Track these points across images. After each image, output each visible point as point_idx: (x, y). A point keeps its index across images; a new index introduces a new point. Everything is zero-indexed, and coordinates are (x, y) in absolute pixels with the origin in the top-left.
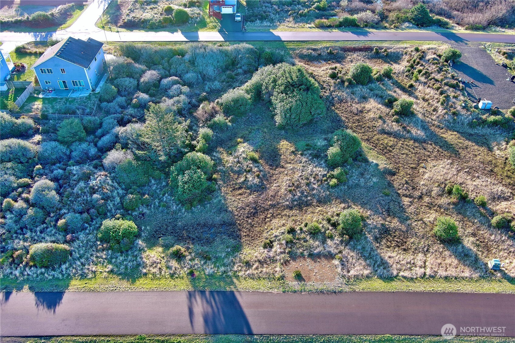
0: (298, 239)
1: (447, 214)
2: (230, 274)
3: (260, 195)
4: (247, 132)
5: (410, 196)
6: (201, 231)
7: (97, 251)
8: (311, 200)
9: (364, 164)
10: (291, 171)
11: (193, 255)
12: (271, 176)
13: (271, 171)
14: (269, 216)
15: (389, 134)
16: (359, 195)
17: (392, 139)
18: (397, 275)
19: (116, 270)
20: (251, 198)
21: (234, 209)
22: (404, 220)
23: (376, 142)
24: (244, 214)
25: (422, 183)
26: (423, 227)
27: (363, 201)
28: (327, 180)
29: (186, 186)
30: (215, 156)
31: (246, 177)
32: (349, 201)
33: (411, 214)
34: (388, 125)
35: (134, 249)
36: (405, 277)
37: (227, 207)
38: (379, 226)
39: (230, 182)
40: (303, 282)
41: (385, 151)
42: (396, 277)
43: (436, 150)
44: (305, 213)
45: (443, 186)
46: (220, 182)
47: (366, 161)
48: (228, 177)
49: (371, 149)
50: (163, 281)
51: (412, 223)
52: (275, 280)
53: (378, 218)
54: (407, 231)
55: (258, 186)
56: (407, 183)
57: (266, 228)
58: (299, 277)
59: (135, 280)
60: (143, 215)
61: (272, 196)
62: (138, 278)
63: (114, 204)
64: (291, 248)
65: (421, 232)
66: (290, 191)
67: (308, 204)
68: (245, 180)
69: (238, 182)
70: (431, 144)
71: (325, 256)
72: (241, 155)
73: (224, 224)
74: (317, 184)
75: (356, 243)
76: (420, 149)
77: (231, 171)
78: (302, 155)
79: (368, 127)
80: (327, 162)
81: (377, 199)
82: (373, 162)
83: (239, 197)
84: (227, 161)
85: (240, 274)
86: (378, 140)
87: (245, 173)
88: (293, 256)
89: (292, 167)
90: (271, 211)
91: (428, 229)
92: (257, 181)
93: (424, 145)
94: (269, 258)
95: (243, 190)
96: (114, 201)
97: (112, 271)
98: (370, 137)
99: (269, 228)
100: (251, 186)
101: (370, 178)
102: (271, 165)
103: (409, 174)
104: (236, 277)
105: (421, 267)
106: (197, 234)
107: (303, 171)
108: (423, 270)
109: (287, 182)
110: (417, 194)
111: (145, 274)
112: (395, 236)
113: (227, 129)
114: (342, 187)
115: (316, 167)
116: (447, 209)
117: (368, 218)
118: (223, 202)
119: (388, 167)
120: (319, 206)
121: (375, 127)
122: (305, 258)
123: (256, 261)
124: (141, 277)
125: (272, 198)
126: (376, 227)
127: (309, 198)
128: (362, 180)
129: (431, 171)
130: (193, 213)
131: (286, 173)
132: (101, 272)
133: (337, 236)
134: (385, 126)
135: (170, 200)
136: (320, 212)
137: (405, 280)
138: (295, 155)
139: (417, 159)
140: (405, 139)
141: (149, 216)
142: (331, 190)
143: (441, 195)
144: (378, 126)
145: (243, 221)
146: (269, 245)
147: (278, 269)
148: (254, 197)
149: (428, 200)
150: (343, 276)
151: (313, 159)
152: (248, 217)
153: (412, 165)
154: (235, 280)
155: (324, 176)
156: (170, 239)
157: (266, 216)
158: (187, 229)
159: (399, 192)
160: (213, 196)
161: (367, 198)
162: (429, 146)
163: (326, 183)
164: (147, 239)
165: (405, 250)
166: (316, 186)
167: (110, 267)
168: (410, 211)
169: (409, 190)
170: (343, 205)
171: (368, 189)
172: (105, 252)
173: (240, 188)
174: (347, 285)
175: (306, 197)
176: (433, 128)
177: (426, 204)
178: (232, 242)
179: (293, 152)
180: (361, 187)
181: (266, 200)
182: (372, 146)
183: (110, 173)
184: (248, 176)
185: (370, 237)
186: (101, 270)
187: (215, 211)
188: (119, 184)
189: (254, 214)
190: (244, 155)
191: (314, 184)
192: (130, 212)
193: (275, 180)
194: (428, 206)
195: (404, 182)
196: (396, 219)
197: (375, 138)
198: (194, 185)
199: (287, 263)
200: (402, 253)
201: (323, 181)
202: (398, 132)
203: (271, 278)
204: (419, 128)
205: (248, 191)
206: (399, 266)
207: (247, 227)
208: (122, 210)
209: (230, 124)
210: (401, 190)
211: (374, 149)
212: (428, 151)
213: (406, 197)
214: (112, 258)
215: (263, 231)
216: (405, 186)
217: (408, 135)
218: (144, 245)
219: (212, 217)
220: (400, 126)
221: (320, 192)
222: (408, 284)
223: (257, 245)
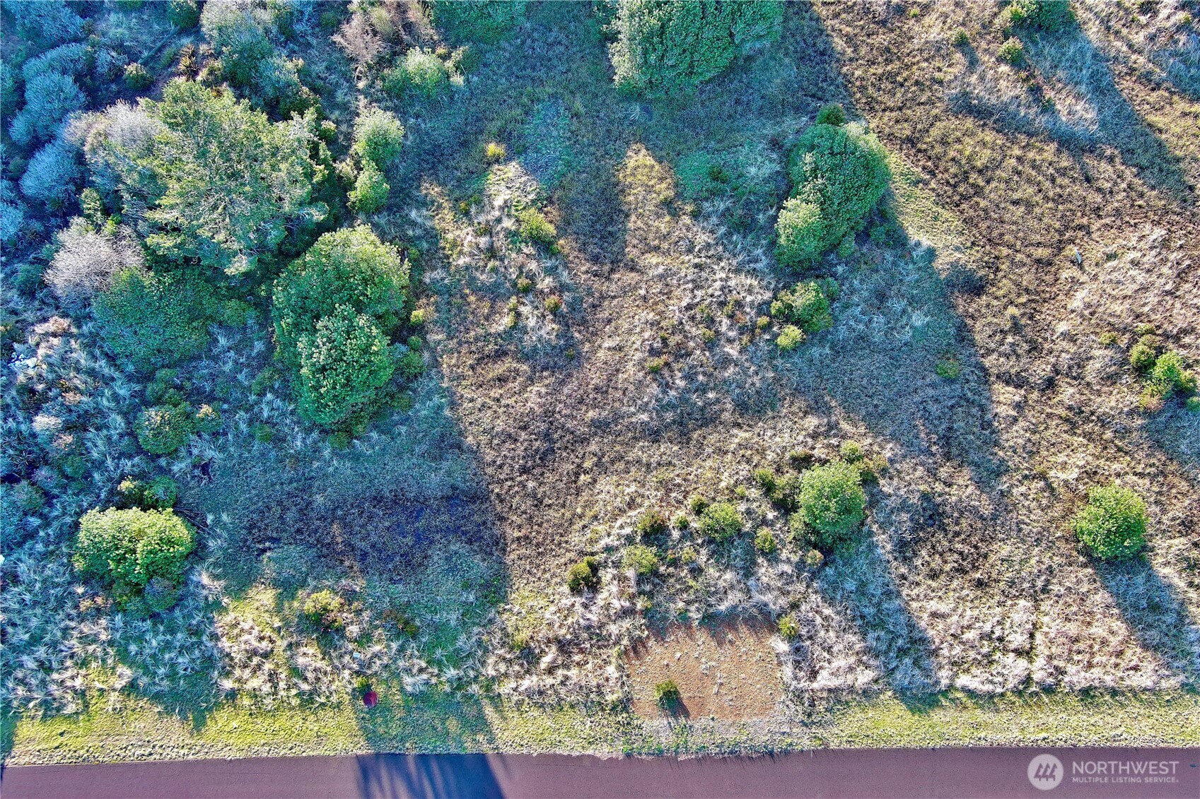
0: (675, 563)
1: (1119, 449)
2: (475, 688)
3: (562, 383)
4: (519, 111)
5: (1017, 381)
6: (387, 524)
7: (82, 618)
8: (718, 401)
9: (889, 256)
10: (660, 286)
11: (366, 615)
12: (594, 306)
13: (597, 284)
14: (587, 464)
15: (981, 113)
16: (865, 382)
17: (989, 136)
18: (951, 687)
19: (143, 681)
20: (534, 397)
21: (484, 439)
22: (989, 475)
23: (939, 149)
24: (513, 458)
25: (1062, 327)
26: (1044, 502)
27: (876, 406)
28: (769, 326)
29: (327, 384)
30: (413, 224)
31: (518, 315)
32: (833, 404)
33: (1015, 452)
34: (982, 78)
35: (190, 602)
36: (971, 693)
37: (461, 433)
38: (914, 500)
39: (467, 330)
40: (682, 720)
41: (962, 188)
42: (944, 693)
43: (1124, 185)
44: (697, 455)
45: (1124, 341)
46: (435, 337)
47: (898, 241)
48: (460, 309)
49: (916, 183)
50: (283, 721)
51: (1012, 486)
52: (603, 710)
53: (915, 470)
54: (994, 517)
55: (554, 348)
56: (1016, 328)
57: (579, 510)
58: (672, 702)
59: (204, 717)
60: (205, 468)
61: (597, 389)
62: (209, 709)
63: (109, 438)
64: (650, 595)
65: (1035, 520)
66: (655, 371)
67: (708, 419)
68: (514, 327)
69: (493, 331)
70: (1111, 160)
71: (751, 622)
72: (499, 220)
73: (454, 497)
74: (737, 345)
75: (841, 569)
76: (1074, 180)
77: (469, 285)
78: (695, 215)
79: (917, 83)
80: (776, 251)
81: (917, 399)
82: (918, 244)
83: (495, 393)
84: (454, 245)
85: (505, 688)
86: (944, 142)
87: (513, 300)
88: (658, 625)
89: (661, 270)
90: (593, 447)
91: (1058, 510)
92: (550, 328)
93: (1089, 161)
94: (588, 628)
95: (508, 364)
96: (108, 428)
97: (132, 687)
98: (919, 127)
99: (589, 514)
100: (535, 349)
101: (904, 311)
102: (595, 259)
103: (1027, 291)
104: (492, 699)
105: (1019, 652)
106: (374, 538)
107: (697, 287)
108: (1023, 663)
109: (647, 335)
110: (1041, 369)
111: (232, 695)
112: (957, 534)
113: (452, 98)
114: (815, 351)
115: (737, 271)
116: (1124, 432)
117: (884, 471)
118: (447, 412)
119: (964, 258)
120: (739, 426)
121: (940, 82)
122: (690, 627)
123: (549, 641)
124: (219, 706)
125: (599, 397)
126: (904, 506)
127: (711, 395)
128: (879, 320)
129: (1095, 277)
130: (356, 457)
131: (643, 292)
132: (101, 690)
133: (790, 547)
134: (974, 79)
135: (283, 414)
136: (742, 452)
137: (969, 703)
138: (675, 215)
139: (1057, 225)
140: (1030, 135)
141: (226, 472)
142: (779, 362)
143: (1111, 379)
144: (950, 82)
145: (509, 483)
146: (587, 584)
147: (611, 670)
148: (543, 390)
149: (1072, 396)
150: (798, 695)
151: (729, 234)
152: (524, 470)
153: (1040, 250)
154: (489, 711)
155: (762, 309)
156: (294, 555)
157: (579, 466)
158: (343, 519)
159: (987, 362)
160: (414, 391)
161: (886, 392)
162: (1104, 165)
163: (767, 337)
164: (228, 557)
165: (980, 584)
166: (732, 351)
167: (126, 673)
168: (1011, 443)
169: (1018, 356)
170: (812, 422)
171: (894, 354)
172: (103, 622)
173: (500, 354)
174: (806, 725)
175: (703, 390)
176: (1126, 84)
177: (1064, 413)
178: (479, 566)
179: (667, 204)
180: (874, 349)
181: (581, 401)
182: (924, 168)
183: (78, 322)
184: (522, 309)
185: (884, 543)
186: (100, 686)
187: (424, 447)
188: (111, 359)
189: (543, 459)
190: (508, 223)
191: (730, 341)
192: (163, 462)
193: (609, 321)
194: (1067, 420)
195: (1009, 325)
196: (967, 472)
197: (935, 132)
198: (348, 378)
199: (641, 649)
200: (972, 596)
201: (758, 331)
202: (1012, 108)
203: (592, 702)
204: (1083, 88)
205: (525, 367)
206: (958, 650)
207: (523, 508)
208: (136, 460)
209: (458, 80)
210: (995, 356)
211: (926, 183)
212: (1099, 190)
213: (1008, 383)
214: (127, 639)
215: (571, 524)
216: (1010, 339)
217: (1042, 121)
218: (218, 585)
219: (416, 472)
220: (1024, 81)
221: (745, 371)
222: (980, 716)
223: (554, 575)
